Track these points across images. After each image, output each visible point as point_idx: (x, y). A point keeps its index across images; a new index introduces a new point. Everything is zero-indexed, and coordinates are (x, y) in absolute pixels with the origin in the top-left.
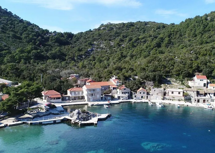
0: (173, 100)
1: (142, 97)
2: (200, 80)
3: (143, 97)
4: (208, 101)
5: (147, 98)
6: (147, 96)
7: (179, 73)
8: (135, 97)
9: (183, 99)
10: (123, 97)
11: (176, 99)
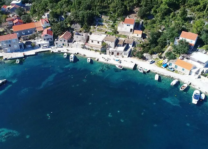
0: (91, 50)
1: (63, 44)
2: (127, 25)
3: (65, 44)
4: (121, 54)
5: (68, 45)
6: (68, 44)
7: (115, 10)
8: (57, 44)
9: (100, 49)
10: (43, 44)
11: (94, 49)
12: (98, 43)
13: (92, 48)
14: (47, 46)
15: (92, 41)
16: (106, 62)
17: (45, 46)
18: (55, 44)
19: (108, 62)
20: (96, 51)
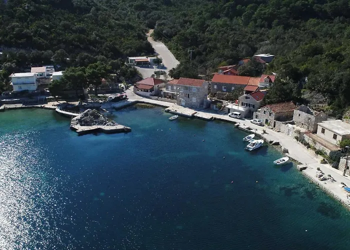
3: (269, 121)
5: (274, 126)
6: (275, 123)
8: (257, 117)
9: (328, 152)
10: (235, 110)
11: (318, 147)
12: (335, 137)
13: (315, 143)
14: (237, 115)
15: (323, 131)
16: (317, 180)
17: (235, 114)
18: (254, 116)
19: (322, 183)
20: (319, 153)
